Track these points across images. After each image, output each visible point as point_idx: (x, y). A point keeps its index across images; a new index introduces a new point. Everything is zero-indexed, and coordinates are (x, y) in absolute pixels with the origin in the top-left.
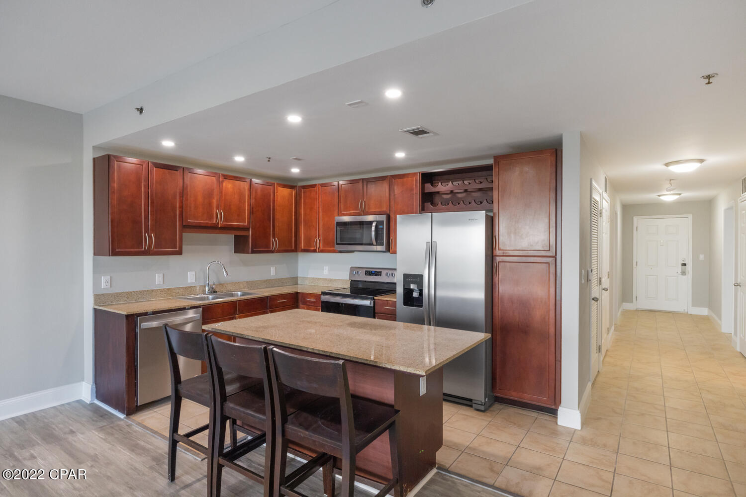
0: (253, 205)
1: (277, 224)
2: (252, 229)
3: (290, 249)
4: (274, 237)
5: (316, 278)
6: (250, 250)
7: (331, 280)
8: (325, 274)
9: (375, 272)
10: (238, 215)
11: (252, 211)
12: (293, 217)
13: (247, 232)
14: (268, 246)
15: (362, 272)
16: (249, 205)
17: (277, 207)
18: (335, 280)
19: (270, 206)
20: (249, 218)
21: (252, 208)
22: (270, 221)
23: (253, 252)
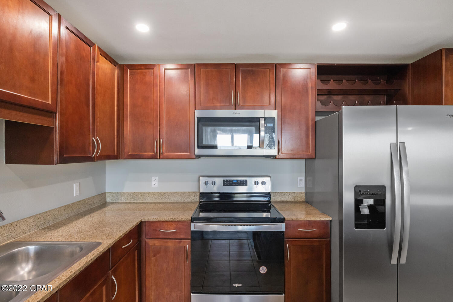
0: (62, 66)
1: (98, 114)
2: (61, 114)
3: (112, 154)
4: (93, 135)
5: (139, 193)
6: (56, 157)
7: (164, 194)
8: (153, 185)
9: (243, 180)
10: (32, 80)
11: (62, 80)
12: (116, 108)
13: (50, 119)
14: (84, 149)
15: (219, 181)
16: (56, 65)
17: (98, 87)
18: (171, 193)
19: (89, 80)
20: (55, 92)
21: (62, 73)
22: (88, 107)
23: (63, 160)
